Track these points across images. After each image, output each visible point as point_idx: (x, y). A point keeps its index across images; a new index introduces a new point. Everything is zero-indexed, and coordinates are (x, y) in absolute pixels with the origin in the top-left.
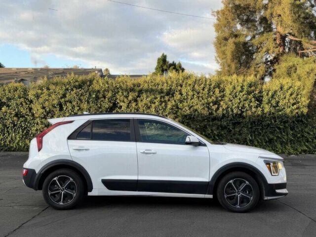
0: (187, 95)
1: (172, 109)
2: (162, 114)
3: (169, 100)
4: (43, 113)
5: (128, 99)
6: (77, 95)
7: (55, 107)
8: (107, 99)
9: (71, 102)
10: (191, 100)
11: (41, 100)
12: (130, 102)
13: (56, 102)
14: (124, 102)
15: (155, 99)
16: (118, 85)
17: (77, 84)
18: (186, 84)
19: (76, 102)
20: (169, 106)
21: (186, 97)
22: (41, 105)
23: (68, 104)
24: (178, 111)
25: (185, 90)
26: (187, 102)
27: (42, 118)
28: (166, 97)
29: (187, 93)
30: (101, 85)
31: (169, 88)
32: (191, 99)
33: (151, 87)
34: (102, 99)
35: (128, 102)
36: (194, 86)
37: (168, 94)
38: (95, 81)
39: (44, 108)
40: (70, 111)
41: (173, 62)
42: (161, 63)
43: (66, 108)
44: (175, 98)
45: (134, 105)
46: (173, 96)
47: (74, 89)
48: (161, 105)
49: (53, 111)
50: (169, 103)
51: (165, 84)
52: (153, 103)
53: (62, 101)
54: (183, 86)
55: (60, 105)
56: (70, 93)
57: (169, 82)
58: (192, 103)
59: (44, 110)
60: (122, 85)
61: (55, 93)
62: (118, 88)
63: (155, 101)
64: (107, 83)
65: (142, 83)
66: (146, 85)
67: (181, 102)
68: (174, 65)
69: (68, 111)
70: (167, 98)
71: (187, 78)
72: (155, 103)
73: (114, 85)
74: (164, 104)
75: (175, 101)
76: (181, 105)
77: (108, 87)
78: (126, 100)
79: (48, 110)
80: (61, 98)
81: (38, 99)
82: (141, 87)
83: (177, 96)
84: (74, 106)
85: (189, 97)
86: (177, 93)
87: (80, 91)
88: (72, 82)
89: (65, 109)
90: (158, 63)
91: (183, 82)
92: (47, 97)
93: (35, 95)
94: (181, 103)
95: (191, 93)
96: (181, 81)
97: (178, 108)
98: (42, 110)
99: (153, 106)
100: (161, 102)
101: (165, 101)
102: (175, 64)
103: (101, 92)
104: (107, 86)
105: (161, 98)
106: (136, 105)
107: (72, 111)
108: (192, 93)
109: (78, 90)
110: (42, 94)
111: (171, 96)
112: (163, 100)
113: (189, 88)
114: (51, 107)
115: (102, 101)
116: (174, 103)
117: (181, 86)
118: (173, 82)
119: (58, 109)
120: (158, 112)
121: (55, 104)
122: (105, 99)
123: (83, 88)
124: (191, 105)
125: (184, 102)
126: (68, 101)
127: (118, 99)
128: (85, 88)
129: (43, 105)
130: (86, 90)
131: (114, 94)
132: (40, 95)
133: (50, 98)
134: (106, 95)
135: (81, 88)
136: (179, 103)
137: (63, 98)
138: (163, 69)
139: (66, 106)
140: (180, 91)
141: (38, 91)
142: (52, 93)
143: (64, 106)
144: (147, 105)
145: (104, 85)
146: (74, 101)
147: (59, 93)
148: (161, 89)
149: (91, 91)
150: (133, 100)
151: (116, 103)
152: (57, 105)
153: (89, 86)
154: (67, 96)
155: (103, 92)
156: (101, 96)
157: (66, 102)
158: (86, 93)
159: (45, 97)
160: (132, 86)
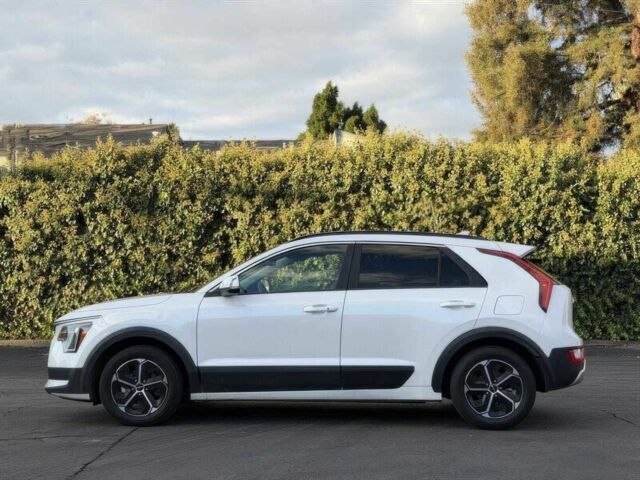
0: (405, 190)
3: (358, 204)
4: (34, 240)
5: (252, 202)
6: (124, 194)
7: (67, 225)
8: (198, 203)
9: (106, 211)
10: (414, 203)
11: (30, 207)
12: (258, 210)
13: (67, 211)
14: (241, 209)
15: (322, 202)
16: (228, 166)
17: (122, 164)
18: (402, 164)
19: (118, 212)
20: (359, 220)
21: (401, 197)
22: (31, 220)
23: (100, 216)
25: (400, 178)
26: (404, 209)
27: (32, 254)
28: (351, 196)
29: (403, 186)
30: (184, 166)
31: (357, 173)
32: (416, 201)
33: (310, 171)
34: (185, 203)
35: (253, 210)
36: (422, 168)
37: (354, 189)
38: (168, 157)
39: (37, 226)
40: (105, 235)
41: (356, 106)
43: (95, 228)
44: (374, 198)
45: (267, 216)
46: (368, 194)
47: (116, 177)
48: (337, 216)
49: (62, 235)
50: (358, 211)
51: (349, 164)
52: (316, 212)
53: (83, 209)
54: (395, 167)
55: (80, 219)
56: (105, 187)
57: (358, 159)
58: (418, 212)
59: (38, 232)
60: (238, 166)
61: (66, 187)
62: (226, 175)
63: (324, 206)
64: (199, 160)
65: (287, 161)
66: (299, 165)
67: (388, 207)
69: (100, 233)
70: (352, 199)
71: (403, 148)
72: (322, 212)
73: (217, 167)
74: (344, 214)
75: (373, 207)
76: (389, 216)
77: (203, 172)
78: (246, 205)
79: (47, 231)
80: (83, 200)
81: (22, 205)
82: (286, 170)
83: (378, 194)
84: (115, 220)
85: (410, 196)
86: (379, 186)
87: (131, 181)
88: (108, 159)
89: (90, 228)
91: (394, 157)
92: (44, 199)
93: (14, 193)
94: (388, 211)
95: (413, 187)
96: (387, 157)
98: (31, 233)
99: (318, 218)
100: (338, 209)
101: (348, 207)
102: (360, 110)
103: (185, 183)
104: (198, 168)
105: (337, 200)
106: (274, 217)
107: (109, 235)
109: (126, 181)
110: (32, 190)
111: (362, 193)
112: (341, 203)
113: (408, 173)
114: (55, 224)
115: (186, 207)
116: (370, 212)
117: (389, 167)
118: (366, 158)
119: (74, 229)
121: (65, 217)
122: (193, 202)
123: (137, 174)
124: (415, 217)
125: (396, 210)
126: (98, 209)
127: (226, 201)
128: (143, 175)
129: (34, 219)
130: (145, 180)
131: (216, 191)
132: (28, 194)
133: (53, 201)
134: (198, 193)
135: (133, 176)
136: (383, 212)
137: (87, 201)
138: (327, 123)
139: (95, 221)
140: (386, 180)
141: (22, 183)
142: (59, 189)
143: (88, 222)
144: (302, 216)
145: (192, 168)
146: (115, 208)
147: (77, 187)
148: (338, 177)
149: (157, 183)
150: (264, 205)
151: (223, 212)
152: (72, 219)
153: (154, 169)
154: (97, 195)
155: (188, 185)
156: (182, 195)
157: (93, 210)
158: (145, 187)
159: (40, 198)
160: (264, 169)
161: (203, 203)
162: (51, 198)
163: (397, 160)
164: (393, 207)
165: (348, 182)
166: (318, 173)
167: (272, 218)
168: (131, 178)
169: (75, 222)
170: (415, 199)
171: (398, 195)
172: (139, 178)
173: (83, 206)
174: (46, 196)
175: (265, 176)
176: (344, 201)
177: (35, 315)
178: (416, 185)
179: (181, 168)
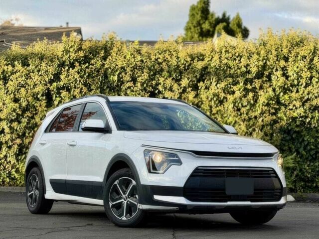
0: (299, 77)
1: (268, 105)
2: (247, 114)
3: (261, 88)
4: (14, 110)
5: (180, 85)
6: (82, 77)
7: (38, 99)
8: (139, 84)
9: (68, 90)
10: (305, 87)
11: (11, 85)
12: (184, 91)
13: (40, 89)
14: (171, 90)
15: (234, 85)
16: (161, 57)
17: (81, 54)
18: (296, 56)
19: (78, 90)
20: (262, 99)
21: (296, 82)
22: (12, 96)
23: (64, 93)
24: (279, 109)
25: (295, 69)
26: (297, 91)
27: (12, 121)
28: (256, 80)
29: (297, 73)
30: (128, 57)
31: (261, 63)
32: (307, 85)
33: (225, 61)
34: (129, 84)
35: (181, 91)
36: (312, 60)
37: (259, 75)
38: (115, 49)
39: (16, 100)
41: (224, 15)
42: (198, 17)
44: (274, 82)
45: (191, 95)
46: (270, 80)
47: (77, 64)
48: (245, 96)
49: (34, 107)
50: (261, 93)
51: (255, 56)
52: (229, 93)
53: (51, 88)
54: (291, 59)
55: (48, 95)
56: (68, 71)
57: (263, 53)
58: (308, 94)
59: (17, 105)
60: (169, 57)
61: (39, 71)
62: (159, 63)
63: (235, 88)
64: (139, 52)
65: (207, 53)
66: (216, 57)
67: (285, 90)
68: (224, 19)
70: (257, 83)
71: (297, 45)
72: (233, 93)
73: (153, 58)
74: (251, 95)
75: (274, 90)
76: (286, 97)
77: (142, 61)
78: (175, 86)
79: (24, 104)
80: (51, 82)
82: (206, 59)
83: (278, 80)
85: (303, 81)
86: (279, 73)
87: (87, 67)
88: (71, 50)
90: (192, 16)
91: (290, 52)
94: (285, 93)
95: (306, 74)
96: (285, 51)
97: (278, 102)
99: (231, 98)
100: (247, 91)
101: (254, 90)
102: (228, 19)
103: (128, 69)
104: (139, 58)
105: (245, 84)
106: (197, 96)
108: (308, 74)
109: (84, 67)
110: (13, 73)
111: (265, 79)
112: (249, 87)
113: (301, 64)
114: (30, 99)
115: (129, 87)
116: (271, 93)
117: (286, 59)
118: (269, 52)
119: (44, 103)
120: (239, 110)
121: (38, 94)
122: (135, 84)
123: (92, 62)
124: (306, 98)
125: (292, 92)
126: (63, 88)
127: (160, 84)
128: (97, 62)
129: (15, 95)
130: (98, 66)
131: (152, 75)
132: (9, 76)
133: (29, 81)
134: (138, 77)
135: (89, 63)
136: (282, 94)
137: (54, 82)
138: (201, 29)
139: (60, 97)
140: (284, 69)
141: (6, 67)
142: (33, 72)
143: (54, 98)
144: (218, 96)
145: (134, 57)
146: (75, 87)
147: (47, 71)
148: (247, 66)
149: (107, 69)
150: (189, 86)
151: (157, 92)
152: (42, 95)
153: (105, 58)
154: (62, 77)
155: (131, 71)
156: (127, 78)
157: (59, 89)
158: (98, 71)
159: (19, 79)
160: (189, 59)
161: (142, 85)
162: (27, 79)
163: (293, 54)
164: (289, 90)
165: (254, 70)
166: (231, 63)
167: (194, 97)
168: (87, 64)
169: (44, 98)
170: (306, 84)
171: (293, 81)
172: (93, 65)
173: (51, 85)
174: (24, 78)
175: (190, 64)
176: (251, 85)
177: (12, 168)
178: (308, 73)
179: (125, 57)
